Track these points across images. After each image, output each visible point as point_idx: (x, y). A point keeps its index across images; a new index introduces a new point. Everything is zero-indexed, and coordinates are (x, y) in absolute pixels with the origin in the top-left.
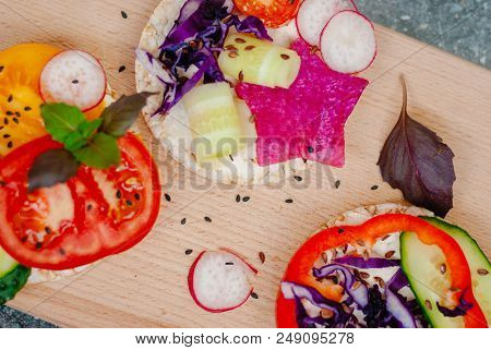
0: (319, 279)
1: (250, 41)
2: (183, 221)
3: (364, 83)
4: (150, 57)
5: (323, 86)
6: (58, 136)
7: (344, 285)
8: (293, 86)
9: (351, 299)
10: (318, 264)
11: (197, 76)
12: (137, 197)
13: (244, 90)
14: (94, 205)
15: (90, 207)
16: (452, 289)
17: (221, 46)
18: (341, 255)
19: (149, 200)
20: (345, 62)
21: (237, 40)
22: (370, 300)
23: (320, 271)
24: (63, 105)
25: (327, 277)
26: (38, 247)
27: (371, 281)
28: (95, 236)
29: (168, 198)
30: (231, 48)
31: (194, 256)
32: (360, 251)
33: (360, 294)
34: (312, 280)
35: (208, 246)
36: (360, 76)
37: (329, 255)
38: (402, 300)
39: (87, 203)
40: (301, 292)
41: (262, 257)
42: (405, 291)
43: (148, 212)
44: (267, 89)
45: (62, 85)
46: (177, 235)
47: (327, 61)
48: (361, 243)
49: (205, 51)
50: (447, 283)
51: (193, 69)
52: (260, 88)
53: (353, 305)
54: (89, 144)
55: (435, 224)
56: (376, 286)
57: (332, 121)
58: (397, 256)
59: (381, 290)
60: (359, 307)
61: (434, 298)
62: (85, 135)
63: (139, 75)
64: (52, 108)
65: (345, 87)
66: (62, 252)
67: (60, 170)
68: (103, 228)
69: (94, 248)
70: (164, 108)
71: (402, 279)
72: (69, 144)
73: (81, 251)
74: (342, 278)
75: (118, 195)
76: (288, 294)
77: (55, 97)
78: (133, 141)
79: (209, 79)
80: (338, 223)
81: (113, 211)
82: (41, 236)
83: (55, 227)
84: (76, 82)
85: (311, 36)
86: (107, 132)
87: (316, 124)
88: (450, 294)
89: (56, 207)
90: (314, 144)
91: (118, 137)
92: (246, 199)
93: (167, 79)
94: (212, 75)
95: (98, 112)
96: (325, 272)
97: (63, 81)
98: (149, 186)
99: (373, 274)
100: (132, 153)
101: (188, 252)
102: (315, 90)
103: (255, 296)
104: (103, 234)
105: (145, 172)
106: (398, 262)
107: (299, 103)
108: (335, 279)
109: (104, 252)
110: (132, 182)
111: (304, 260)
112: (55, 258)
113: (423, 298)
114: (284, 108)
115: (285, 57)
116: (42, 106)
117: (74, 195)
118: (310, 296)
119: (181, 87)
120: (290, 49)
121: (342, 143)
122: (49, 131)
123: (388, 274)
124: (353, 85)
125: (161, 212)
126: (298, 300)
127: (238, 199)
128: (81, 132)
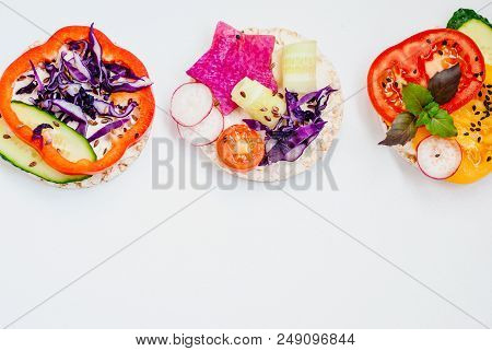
0: (130, 102)
7: (114, 107)
16: (49, 142)
18: (125, 125)
22: (93, 107)
23: (133, 106)
25: (126, 108)
27: (98, 120)
32: (119, 131)
33: (101, 107)
34: (135, 97)
37: (133, 121)
38: (72, 117)
40: (139, 84)
48: (120, 136)
53: (102, 98)
56: (94, 118)
58: (92, 144)
59: (89, 118)
60: (97, 99)
61: (55, 131)
71: (81, 131)
74: (117, 110)
96: (130, 108)
99: (100, 124)
106: (89, 140)
108: (120, 108)
113: (62, 125)
123: (91, 131)
126: (137, 79)
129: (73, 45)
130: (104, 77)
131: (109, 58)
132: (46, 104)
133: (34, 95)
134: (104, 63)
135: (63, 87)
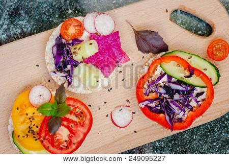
0: (148, 95)
1: (78, 46)
2: (99, 109)
3: (117, 32)
4: (55, 72)
5: (107, 42)
6: (48, 115)
7: (156, 91)
8: (99, 49)
9: (161, 94)
10: (144, 92)
11: (72, 67)
12: (82, 113)
13: (87, 61)
14: (72, 124)
15: (72, 126)
16: (185, 69)
17: (71, 54)
18: (149, 84)
19: (86, 111)
20: (108, 30)
21: (74, 49)
22: (166, 90)
23: (146, 93)
24: (43, 105)
25: (150, 93)
26: (67, 147)
27: (162, 84)
28: (79, 132)
29: (90, 106)
30: (74, 53)
31: (109, 116)
32: (153, 79)
33: (162, 90)
34: (146, 97)
35: (111, 110)
36: (115, 31)
37: (145, 86)
38: (174, 83)
39: (70, 126)
40: (145, 103)
41: (128, 101)
42: (173, 80)
43: (88, 115)
44: (93, 56)
45: (38, 100)
46: (100, 114)
47: (102, 34)
48: (151, 77)
49: (68, 59)
50: (183, 68)
51: (69, 67)
52: (91, 57)
54: (58, 110)
55: (167, 55)
56: (164, 85)
57: (117, 50)
58: (163, 72)
59: (167, 85)
60: (165, 94)
61: (182, 75)
62: (55, 108)
63: (55, 80)
64: (40, 108)
65: (113, 37)
66: (74, 144)
67: (57, 124)
68: (80, 129)
69: (82, 136)
70: (70, 83)
71: (170, 77)
72: (53, 114)
73: (79, 139)
74: (154, 90)
75: (76, 116)
76: (143, 106)
77: (39, 104)
78: (69, 99)
79: (76, 66)
80: (141, 76)
81: (79, 122)
82: (65, 144)
83: (67, 139)
84: (41, 96)
85: (93, 31)
86: (60, 103)
87: (114, 54)
88: (186, 71)
89: (63, 133)
90: (118, 60)
91: (64, 102)
92: (111, 89)
93: (65, 75)
94: (75, 64)
95: (53, 99)
96: (148, 92)
97: (37, 98)
98: (83, 108)
99: (161, 82)
100: (71, 102)
101: (107, 116)
102: (106, 46)
103: (134, 113)
104: (81, 130)
105: (78, 105)
106: (165, 74)
107: (104, 52)
108: (152, 92)
109: (85, 135)
110: (77, 110)
111: (140, 93)
112: (74, 147)
113: (179, 78)
114: (102, 57)
115: (91, 44)
116: (37, 110)
117: (65, 126)
118: (149, 102)
119: (69, 74)
120: (91, 40)
121: (125, 53)
122: (45, 115)
123: (165, 79)
124: (115, 35)
125: (91, 111)
126: (146, 106)
127: (109, 91)
128: (54, 109)
129: (180, 120)
130: (163, 106)
131: (162, 115)
132: (189, 88)
133: (195, 92)
134: (163, 113)
135: (182, 98)
